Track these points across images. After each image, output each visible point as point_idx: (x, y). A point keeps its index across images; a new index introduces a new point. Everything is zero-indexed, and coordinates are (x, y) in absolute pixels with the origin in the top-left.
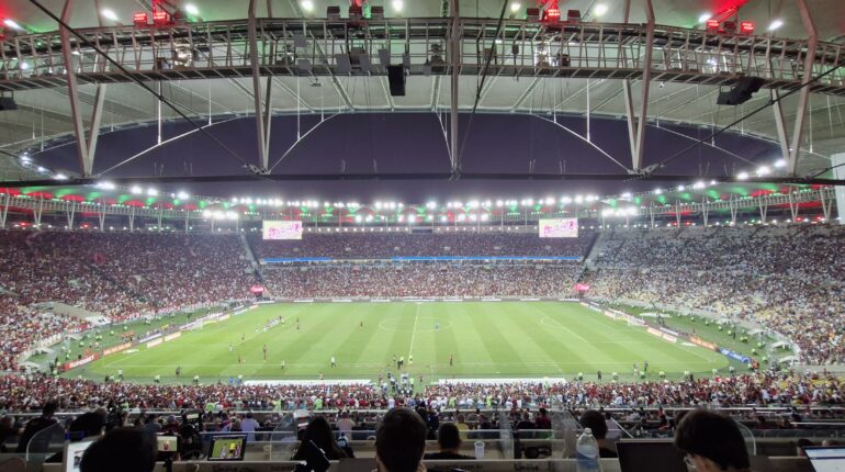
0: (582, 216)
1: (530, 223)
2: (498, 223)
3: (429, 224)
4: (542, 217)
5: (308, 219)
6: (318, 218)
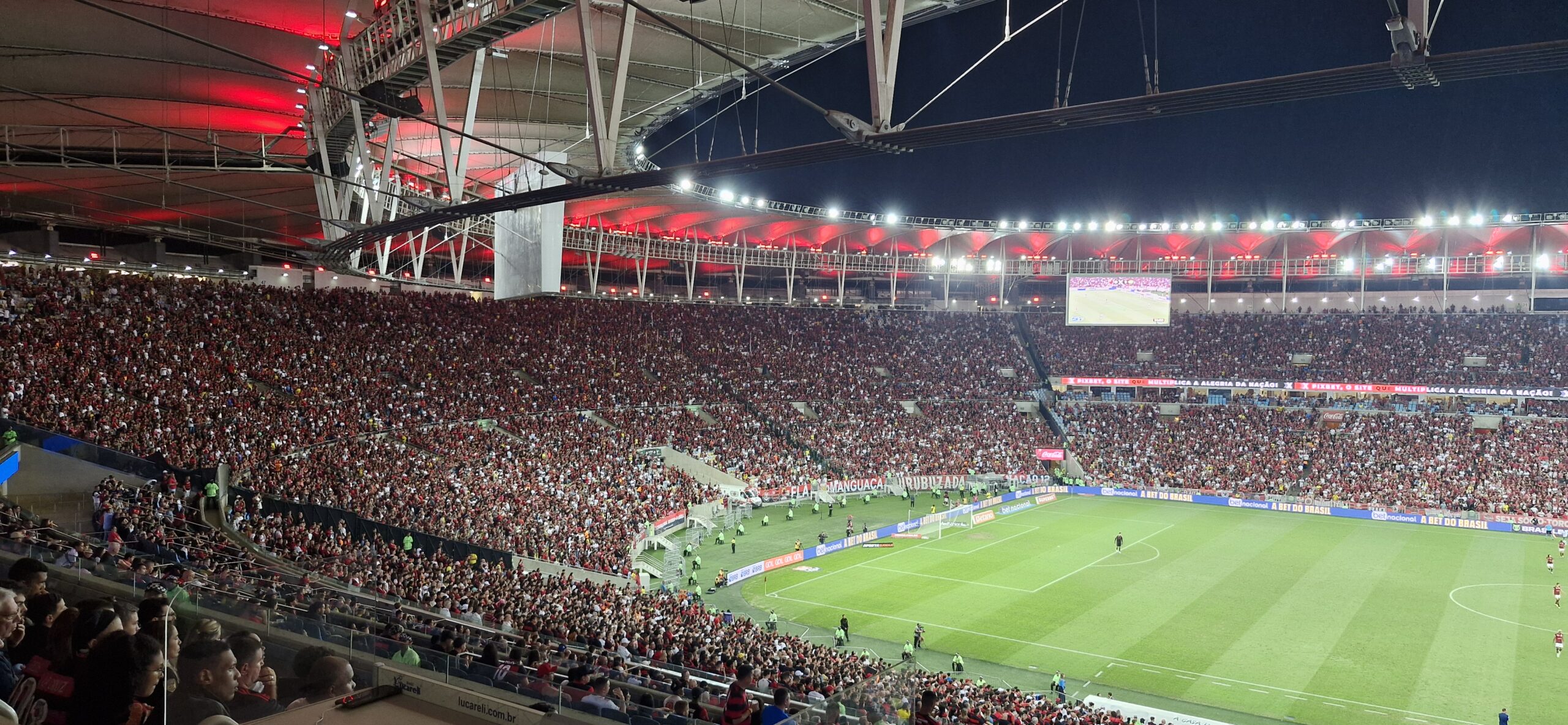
5: (1186, 271)
6: (1216, 265)
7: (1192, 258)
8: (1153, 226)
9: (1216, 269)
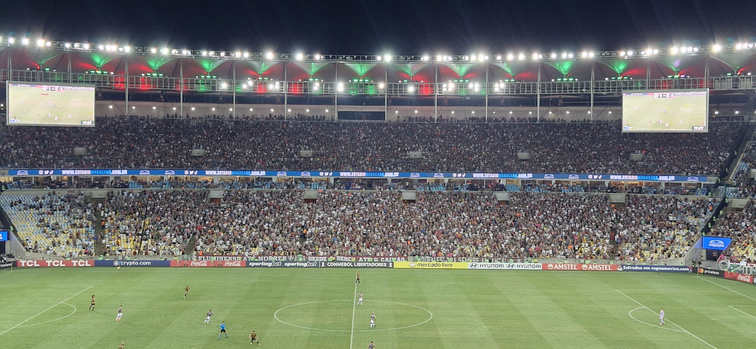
0: (718, 86)
1: (600, 101)
2: (530, 102)
3: (378, 101)
4: (630, 87)
5: (108, 83)
6: (131, 79)
7: (112, 73)
8: (77, 45)
9: (131, 83)
